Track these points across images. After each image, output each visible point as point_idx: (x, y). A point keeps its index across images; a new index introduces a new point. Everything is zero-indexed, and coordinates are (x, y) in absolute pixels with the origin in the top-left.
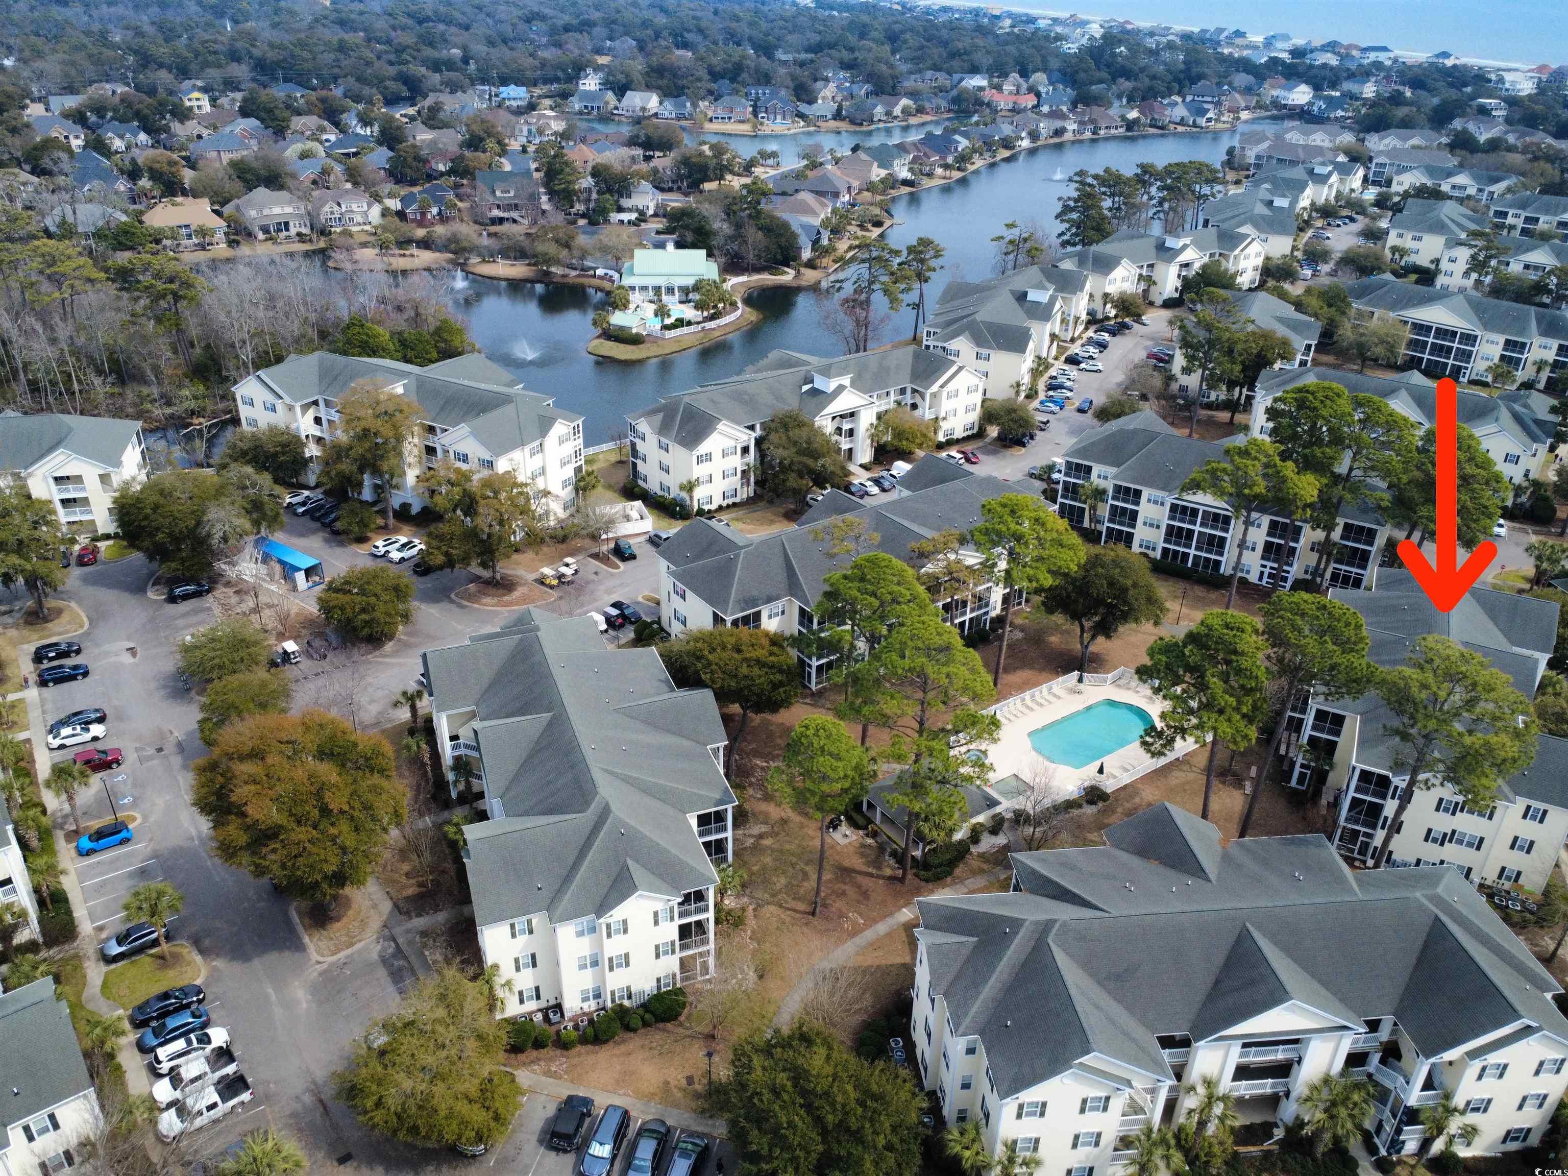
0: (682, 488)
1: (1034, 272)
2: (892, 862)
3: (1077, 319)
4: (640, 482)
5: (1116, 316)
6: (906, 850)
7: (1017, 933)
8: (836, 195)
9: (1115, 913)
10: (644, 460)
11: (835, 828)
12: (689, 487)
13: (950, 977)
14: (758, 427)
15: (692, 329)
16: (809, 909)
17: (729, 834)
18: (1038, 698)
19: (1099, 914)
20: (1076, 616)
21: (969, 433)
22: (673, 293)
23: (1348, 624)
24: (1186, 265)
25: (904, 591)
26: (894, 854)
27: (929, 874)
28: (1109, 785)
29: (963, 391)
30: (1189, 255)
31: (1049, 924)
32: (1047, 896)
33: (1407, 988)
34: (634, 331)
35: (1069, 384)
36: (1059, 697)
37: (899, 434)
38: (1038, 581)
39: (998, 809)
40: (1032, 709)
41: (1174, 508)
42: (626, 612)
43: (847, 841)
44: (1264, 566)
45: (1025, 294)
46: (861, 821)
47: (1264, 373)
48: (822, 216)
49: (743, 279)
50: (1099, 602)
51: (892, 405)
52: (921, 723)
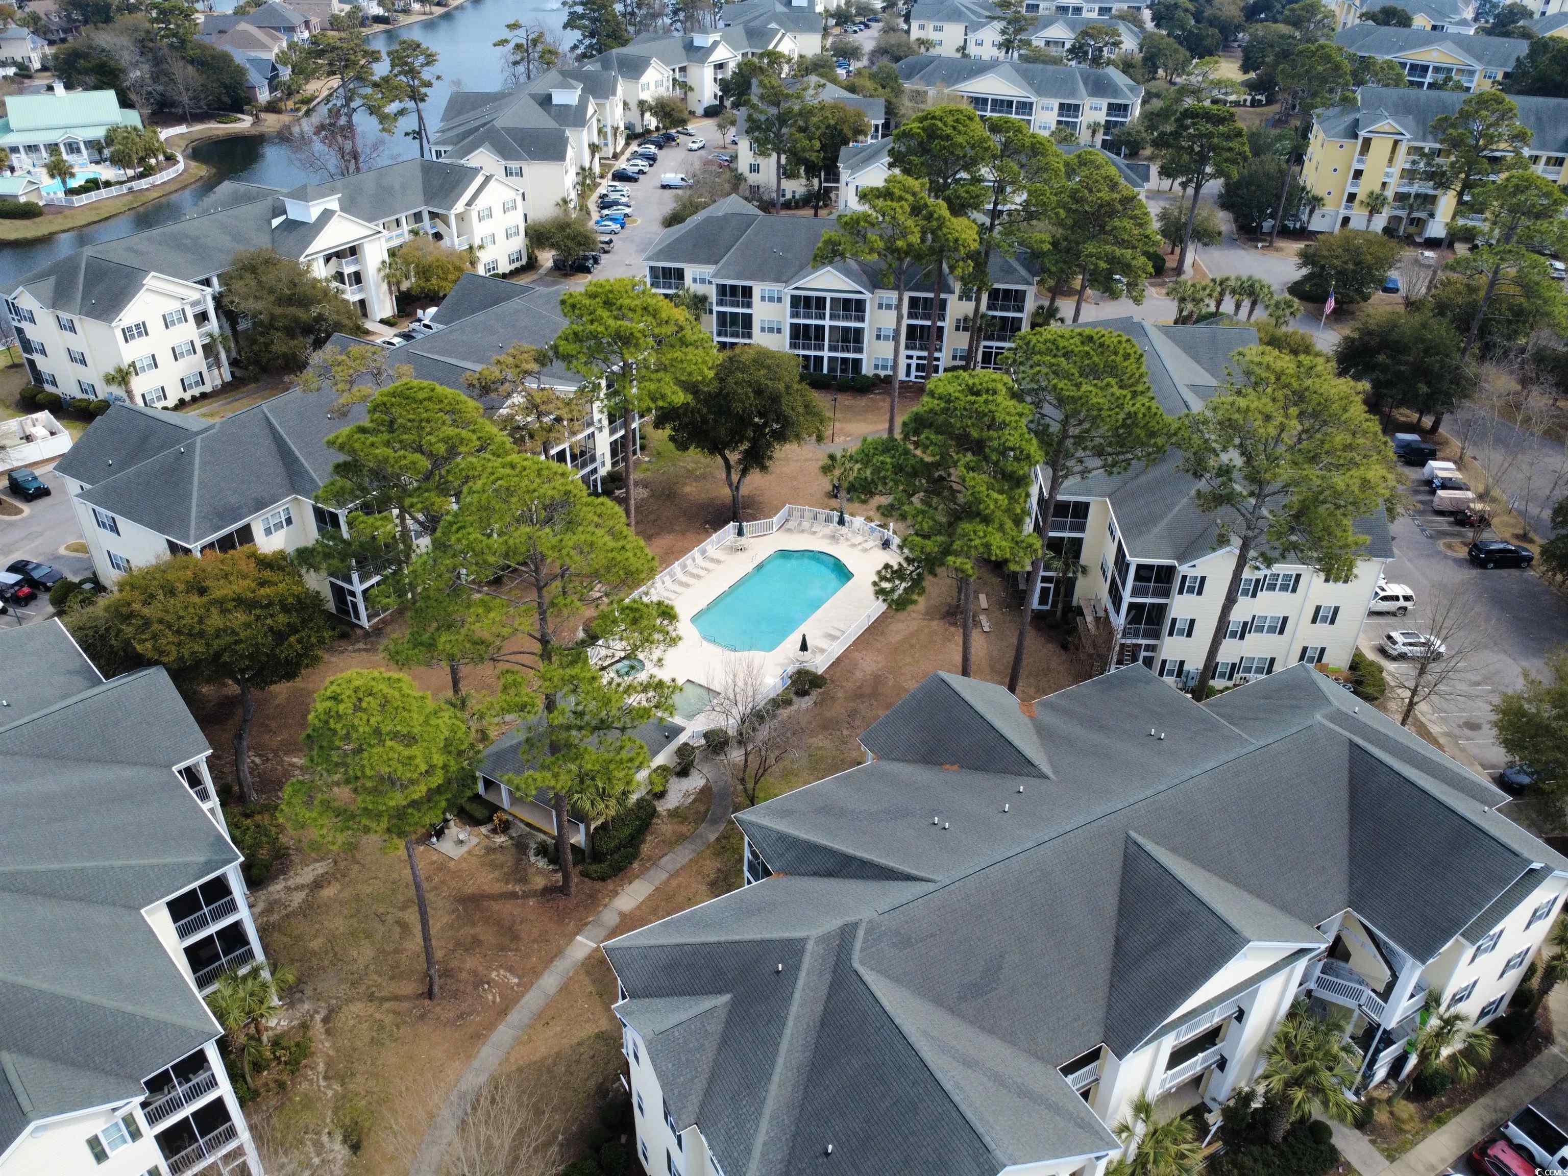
0: (110, 380)
1: (553, 75)
2: (542, 863)
3: (615, 129)
4: (48, 388)
5: (657, 129)
6: (560, 839)
7: (798, 967)
8: (291, 29)
9: (942, 878)
10: (43, 352)
11: (440, 834)
12: (122, 377)
13: (700, 1085)
14: (215, 281)
15: (114, 191)
16: (423, 988)
17: (243, 914)
18: (691, 568)
19: (917, 889)
20: (716, 447)
21: (517, 265)
22: (78, 151)
23: (1127, 357)
24: (720, 66)
25: (464, 433)
26: (542, 851)
27: (603, 867)
28: (819, 664)
29: (497, 211)
30: (722, 53)
31: (847, 934)
32: (815, 874)
33: (1352, 859)
34: (22, 200)
35: (624, 200)
36: (718, 562)
37: (424, 272)
38: (663, 397)
39: (682, 738)
40: (687, 585)
41: (795, 301)
42: (36, 575)
43: (464, 849)
44: (910, 357)
45: (549, 97)
46: (479, 812)
47: (843, 151)
48: (276, 50)
49: (182, 129)
50: (743, 421)
51: (407, 237)
52: (544, 641)
